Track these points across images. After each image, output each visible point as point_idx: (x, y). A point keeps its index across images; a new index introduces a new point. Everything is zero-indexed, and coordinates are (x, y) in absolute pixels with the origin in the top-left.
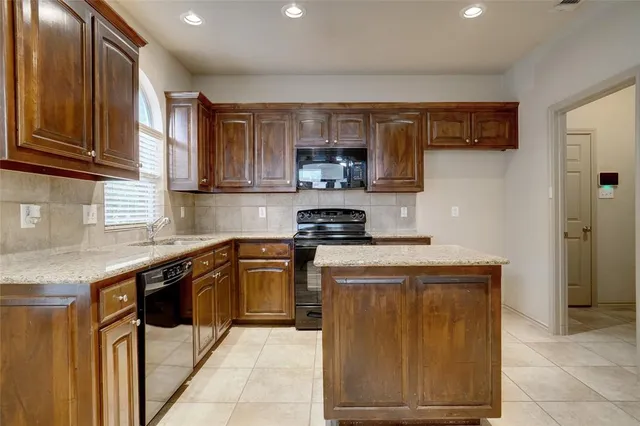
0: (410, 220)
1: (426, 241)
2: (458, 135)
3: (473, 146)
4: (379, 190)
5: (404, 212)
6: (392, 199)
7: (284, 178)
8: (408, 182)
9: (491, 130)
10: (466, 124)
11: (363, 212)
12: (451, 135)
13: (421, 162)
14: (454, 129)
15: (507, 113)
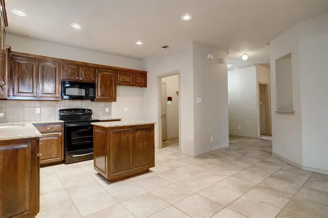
0: (110, 113)
1: (119, 120)
2: (128, 81)
3: (133, 85)
4: (99, 100)
5: (107, 110)
6: (102, 104)
7: (55, 94)
8: (110, 97)
9: (139, 80)
10: (131, 77)
11: (91, 110)
12: (126, 81)
13: (115, 90)
14: (127, 79)
15: (144, 74)
